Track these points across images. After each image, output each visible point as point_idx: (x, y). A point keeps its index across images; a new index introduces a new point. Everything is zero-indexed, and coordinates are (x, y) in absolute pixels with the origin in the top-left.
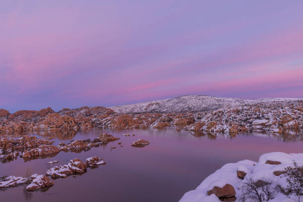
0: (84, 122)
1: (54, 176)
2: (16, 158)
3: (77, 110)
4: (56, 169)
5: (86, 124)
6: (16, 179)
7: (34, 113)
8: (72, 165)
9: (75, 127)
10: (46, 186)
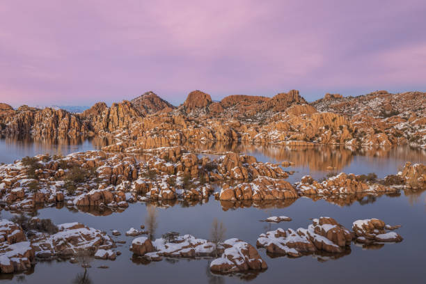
0: (371, 130)
1: (271, 250)
2: (207, 200)
3: (361, 99)
4: (279, 235)
5: (379, 136)
6: (194, 241)
7: (260, 102)
8: (317, 231)
9: (350, 142)
10: (250, 269)
